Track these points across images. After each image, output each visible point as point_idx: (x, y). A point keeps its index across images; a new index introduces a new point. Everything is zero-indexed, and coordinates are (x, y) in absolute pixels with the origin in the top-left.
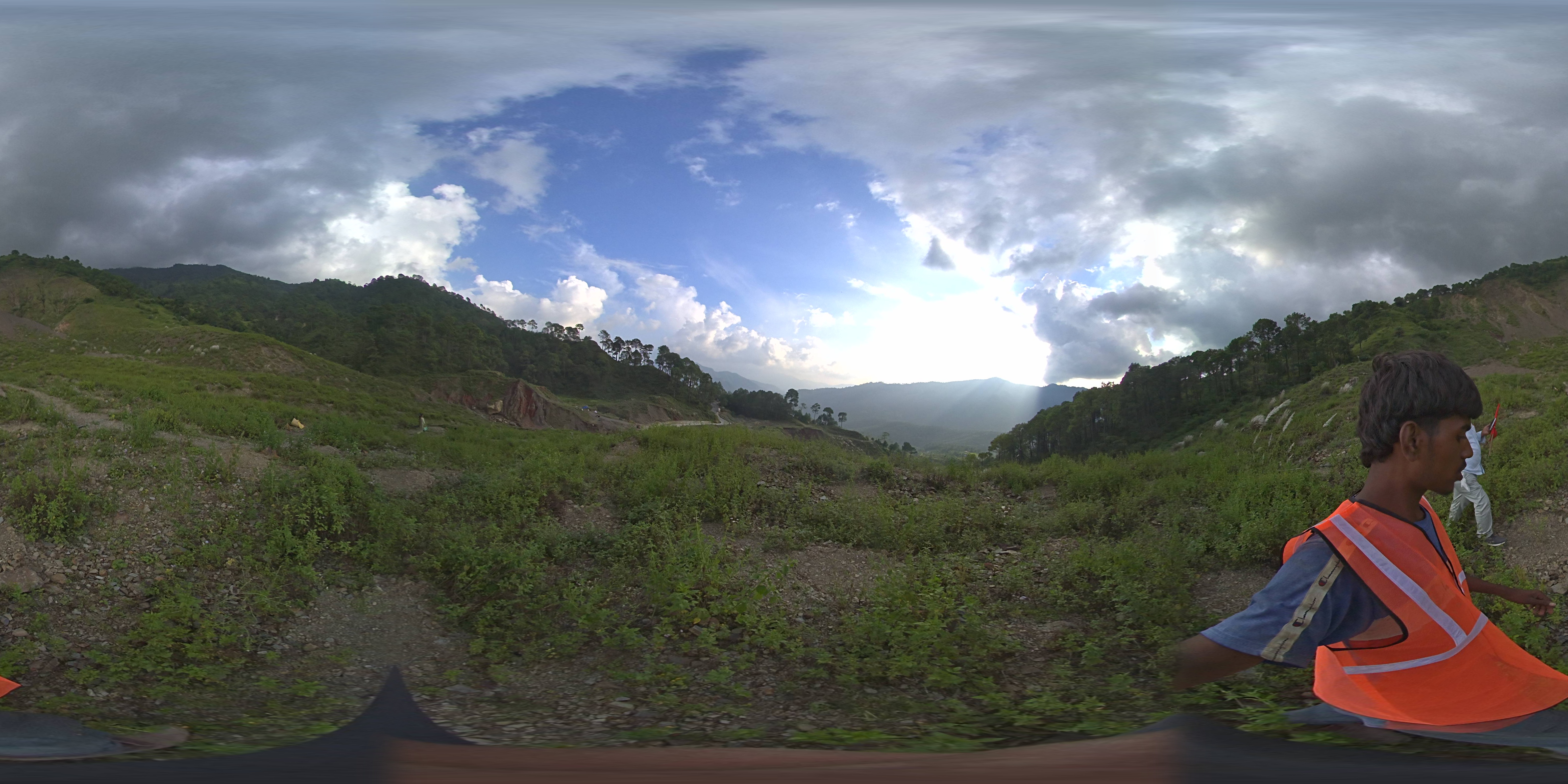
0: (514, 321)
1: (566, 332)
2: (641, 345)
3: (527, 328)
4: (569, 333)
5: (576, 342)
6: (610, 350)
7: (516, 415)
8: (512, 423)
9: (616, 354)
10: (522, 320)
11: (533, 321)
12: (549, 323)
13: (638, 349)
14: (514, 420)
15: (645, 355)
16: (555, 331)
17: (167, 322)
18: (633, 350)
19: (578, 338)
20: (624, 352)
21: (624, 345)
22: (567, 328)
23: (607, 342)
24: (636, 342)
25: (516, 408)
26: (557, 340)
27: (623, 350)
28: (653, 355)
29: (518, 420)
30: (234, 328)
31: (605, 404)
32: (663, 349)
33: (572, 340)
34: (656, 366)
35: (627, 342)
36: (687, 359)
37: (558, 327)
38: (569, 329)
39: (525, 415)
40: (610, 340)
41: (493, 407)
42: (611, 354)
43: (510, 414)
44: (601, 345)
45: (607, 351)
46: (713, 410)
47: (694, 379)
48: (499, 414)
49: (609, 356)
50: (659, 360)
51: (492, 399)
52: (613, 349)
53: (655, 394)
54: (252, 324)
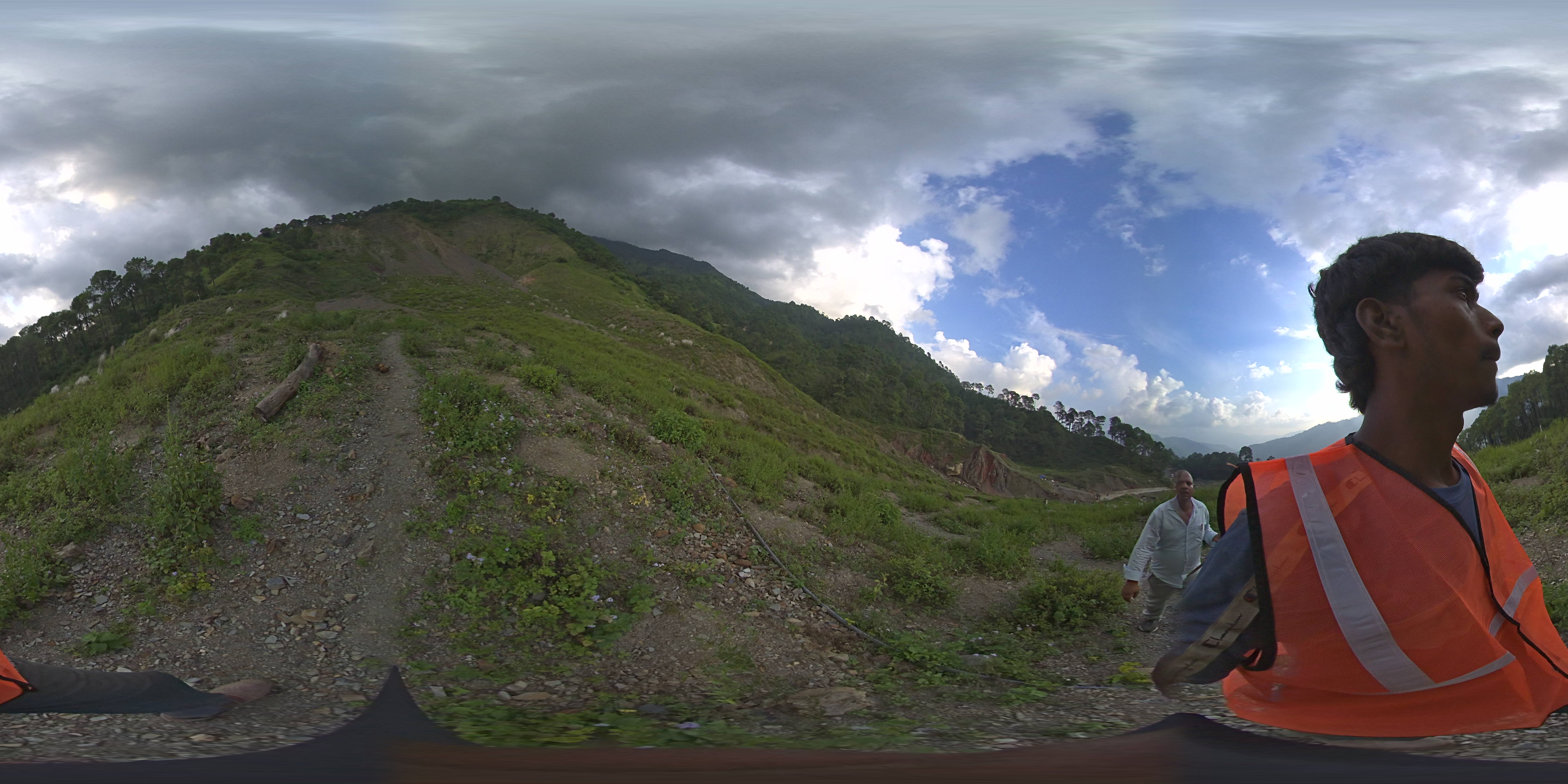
0: (973, 384)
1: (1021, 401)
2: (1093, 416)
3: (985, 392)
4: (1025, 402)
5: (1030, 411)
6: (1064, 420)
7: (976, 480)
8: (972, 487)
9: (1069, 424)
10: (980, 384)
11: (990, 386)
12: (1006, 390)
13: (1091, 421)
14: (974, 484)
15: (1098, 426)
16: (1012, 398)
17: (638, 302)
18: (1086, 421)
19: (1032, 407)
20: (1076, 423)
21: (1077, 416)
22: (1023, 397)
23: (1061, 413)
24: (1089, 414)
25: (976, 473)
26: (1013, 407)
27: (1076, 421)
28: (1106, 427)
29: (979, 484)
30: (703, 327)
31: (1061, 474)
32: (1115, 420)
33: (1027, 408)
34: (1109, 437)
35: (1081, 413)
36: (1137, 428)
37: (1015, 396)
38: (1025, 398)
39: (985, 481)
40: (1064, 411)
41: (953, 468)
42: (1064, 425)
43: (970, 478)
44: (1055, 416)
45: (1060, 422)
46: (1166, 476)
47: (1146, 448)
48: (958, 476)
49: (1062, 426)
50: (1112, 431)
51: (952, 460)
52: (1067, 420)
53: (1110, 464)
54: (721, 328)
